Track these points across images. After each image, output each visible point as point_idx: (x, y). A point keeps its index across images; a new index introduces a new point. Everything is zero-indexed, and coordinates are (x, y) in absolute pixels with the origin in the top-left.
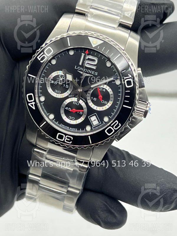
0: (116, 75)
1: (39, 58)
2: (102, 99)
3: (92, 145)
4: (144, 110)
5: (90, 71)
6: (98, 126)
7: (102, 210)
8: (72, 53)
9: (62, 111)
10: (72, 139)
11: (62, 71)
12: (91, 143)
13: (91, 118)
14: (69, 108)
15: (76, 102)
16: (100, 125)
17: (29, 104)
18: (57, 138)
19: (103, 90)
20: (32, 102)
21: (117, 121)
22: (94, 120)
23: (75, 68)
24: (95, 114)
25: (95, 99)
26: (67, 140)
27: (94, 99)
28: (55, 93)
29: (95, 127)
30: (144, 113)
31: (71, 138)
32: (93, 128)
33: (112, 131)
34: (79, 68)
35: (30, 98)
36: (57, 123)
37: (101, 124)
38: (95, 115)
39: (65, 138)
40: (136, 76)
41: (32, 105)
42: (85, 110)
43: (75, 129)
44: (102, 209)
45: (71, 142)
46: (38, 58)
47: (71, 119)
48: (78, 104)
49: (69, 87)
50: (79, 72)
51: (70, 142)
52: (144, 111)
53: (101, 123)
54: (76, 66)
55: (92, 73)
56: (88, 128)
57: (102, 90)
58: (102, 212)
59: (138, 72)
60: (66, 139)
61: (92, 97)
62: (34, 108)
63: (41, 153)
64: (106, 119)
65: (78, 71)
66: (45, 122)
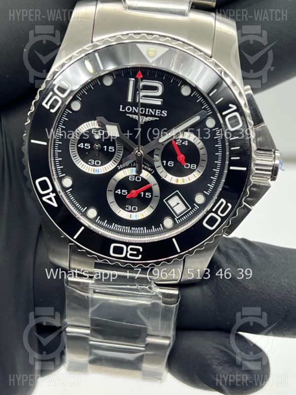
0: (205, 109)
1: (47, 103)
2: (185, 160)
3: (181, 254)
4: (270, 166)
5: (150, 110)
6: (186, 214)
7: (219, 363)
8: (108, 82)
9: (111, 199)
10: (141, 250)
11: (96, 121)
12: (179, 251)
13: (170, 202)
14: (123, 191)
15: (136, 176)
16: (189, 211)
17: (44, 199)
18: (111, 253)
19: (183, 143)
20: (48, 194)
21: (222, 200)
22: (176, 204)
23: (121, 110)
24: (177, 192)
25: (171, 164)
26: (131, 255)
27: (169, 164)
28: (89, 166)
29: (181, 217)
30: (270, 173)
31: (139, 249)
32: (178, 219)
33: (217, 220)
34: (129, 109)
35: (44, 186)
36: (105, 224)
37: (191, 210)
38: (177, 194)
39: (127, 251)
40: (245, 104)
41: (50, 199)
42: (156, 189)
43: (142, 228)
44: (219, 361)
45: (140, 256)
46: (44, 104)
47: (131, 211)
48: (138, 179)
49: (115, 149)
50: (129, 116)
51: (138, 256)
52: (271, 168)
53: (190, 208)
54: (121, 106)
55: (157, 114)
56: (168, 222)
57: (181, 143)
58: (221, 365)
59: (247, 93)
60: (130, 252)
61: (165, 162)
62: (55, 205)
63: (84, 283)
64: (200, 199)
65: (127, 115)
66: (83, 228)
